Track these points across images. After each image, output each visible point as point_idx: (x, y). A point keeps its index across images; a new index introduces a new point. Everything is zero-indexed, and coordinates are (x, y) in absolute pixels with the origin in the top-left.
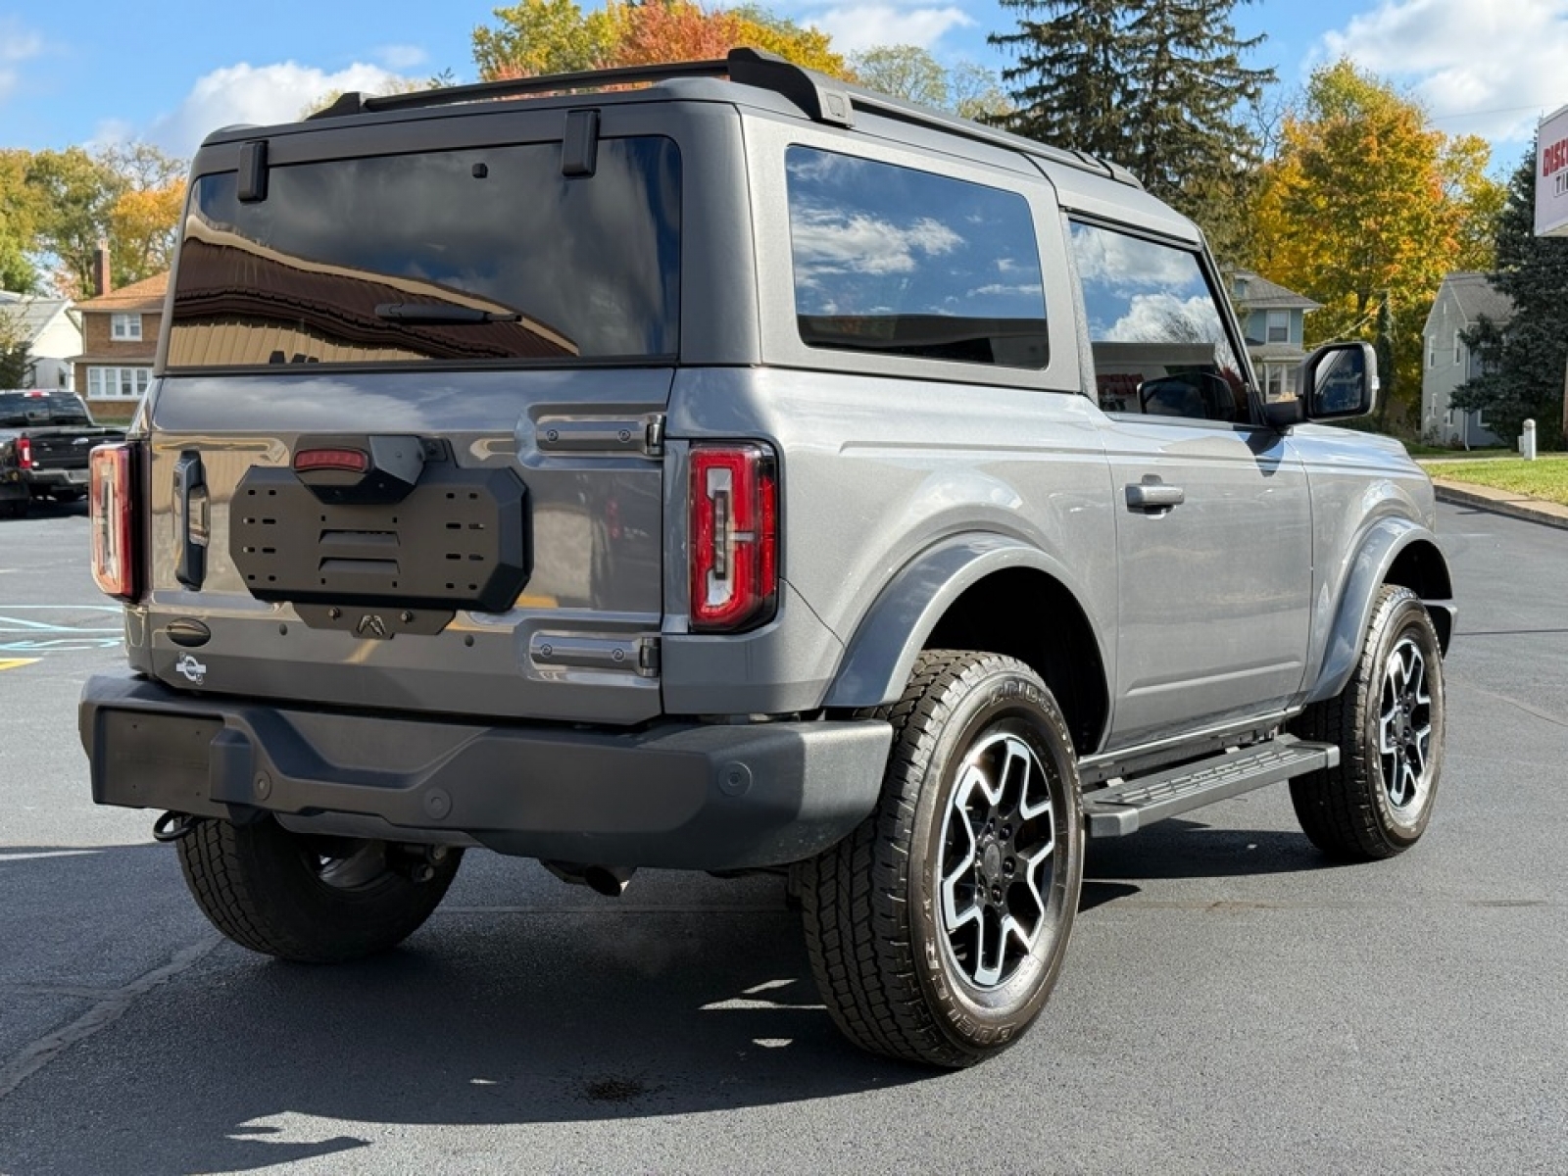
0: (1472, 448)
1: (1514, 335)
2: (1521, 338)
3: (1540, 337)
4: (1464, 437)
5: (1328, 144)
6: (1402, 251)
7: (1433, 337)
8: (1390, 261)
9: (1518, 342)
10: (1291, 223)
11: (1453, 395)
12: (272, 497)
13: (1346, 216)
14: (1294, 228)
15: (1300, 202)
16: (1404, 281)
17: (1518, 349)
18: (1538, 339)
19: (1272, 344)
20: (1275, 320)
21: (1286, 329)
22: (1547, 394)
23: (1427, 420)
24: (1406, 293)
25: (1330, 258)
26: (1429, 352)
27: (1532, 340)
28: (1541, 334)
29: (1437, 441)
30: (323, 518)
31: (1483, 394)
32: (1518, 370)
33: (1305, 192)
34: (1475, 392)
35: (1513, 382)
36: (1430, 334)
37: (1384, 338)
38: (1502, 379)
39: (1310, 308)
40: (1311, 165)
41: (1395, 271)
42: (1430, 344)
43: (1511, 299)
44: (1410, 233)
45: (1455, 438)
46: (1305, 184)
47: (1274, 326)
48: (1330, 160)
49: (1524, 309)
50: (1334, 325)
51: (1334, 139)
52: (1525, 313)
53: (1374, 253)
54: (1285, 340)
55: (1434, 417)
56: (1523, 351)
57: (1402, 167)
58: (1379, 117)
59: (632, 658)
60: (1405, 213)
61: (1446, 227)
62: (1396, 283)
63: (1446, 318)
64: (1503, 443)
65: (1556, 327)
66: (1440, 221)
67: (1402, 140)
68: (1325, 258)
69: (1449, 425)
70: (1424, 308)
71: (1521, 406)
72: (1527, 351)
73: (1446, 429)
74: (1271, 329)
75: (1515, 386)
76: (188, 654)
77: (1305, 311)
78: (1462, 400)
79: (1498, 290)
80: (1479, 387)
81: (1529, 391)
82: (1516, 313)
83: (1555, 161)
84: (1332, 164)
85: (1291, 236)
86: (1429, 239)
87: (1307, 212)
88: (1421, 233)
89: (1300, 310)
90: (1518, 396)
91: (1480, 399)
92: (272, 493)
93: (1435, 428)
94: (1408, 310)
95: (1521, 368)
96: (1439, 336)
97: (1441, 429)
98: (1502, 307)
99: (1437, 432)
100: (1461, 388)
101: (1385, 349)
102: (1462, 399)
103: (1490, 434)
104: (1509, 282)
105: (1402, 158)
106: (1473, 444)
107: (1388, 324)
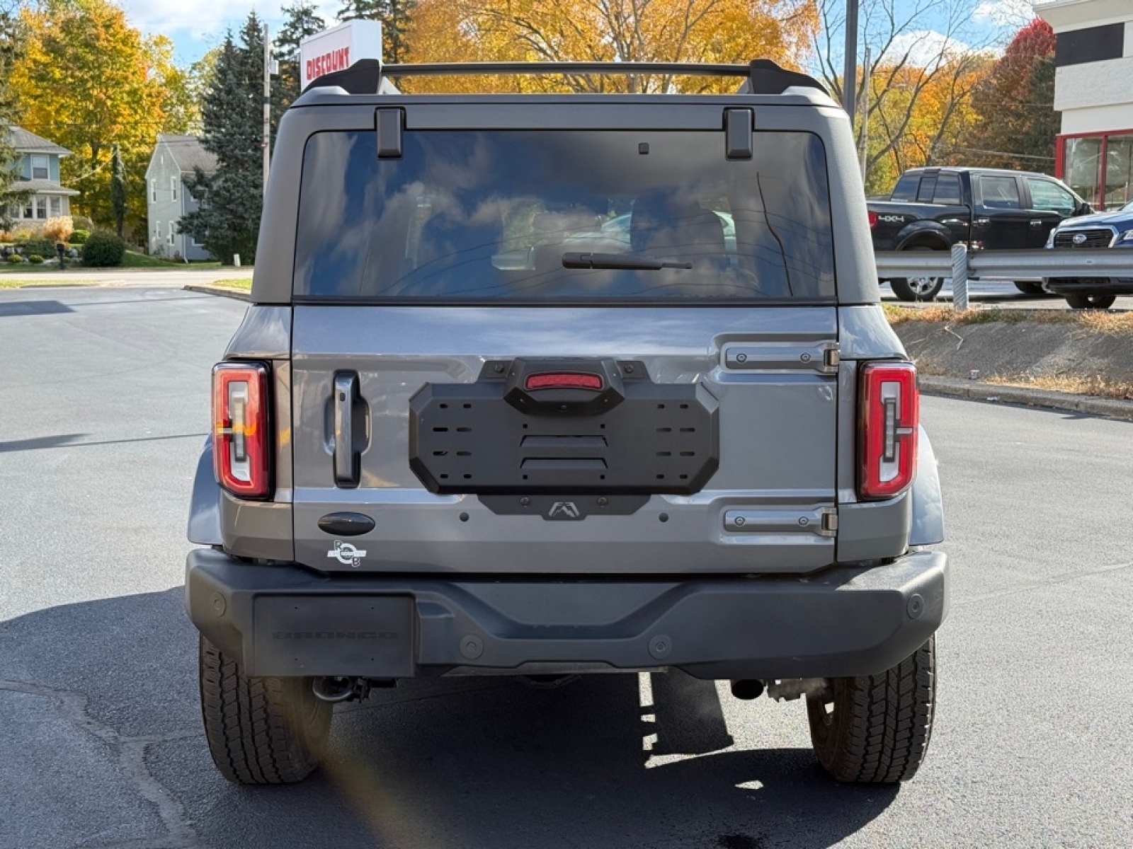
0: (190, 261)
1: (220, 182)
2: (226, 185)
3: (239, 185)
4: (183, 254)
5: (63, 30)
6: (122, 115)
7: (154, 180)
8: (115, 123)
9: (224, 187)
10: (37, 87)
11: (179, 223)
12: (467, 410)
13: (79, 86)
14: (39, 92)
15: (42, 71)
16: (127, 137)
17: (224, 192)
18: (238, 186)
19: (37, 180)
20: (38, 162)
21: (46, 169)
22: (245, 225)
23: (154, 240)
24: (129, 146)
25: (68, 117)
26: (151, 191)
27: (234, 187)
28: (240, 183)
29: (164, 255)
30: (525, 426)
31: (202, 224)
32: (225, 208)
33: (45, 65)
34: (195, 222)
35: (222, 216)
36: (152, 178)
37: (117, 179)
38: (215, 214)
39: (63, 153)
40: (49, 45)
41: (118, 129)
42: (152, 185)
43: (215, 157)
44: (128, 103)
45: (177, 255)
46: (44, 59)
47: (37, 166)
48: (64, 43)
49: (225, 164)
50: (76, 167)
51: (66, 27)
52: (226, 167)
53: (101, 116)
54: (46, 177)
55: (158, 238)
56: (228, 194)
57: (120, 52)
58: (101, 14)
59: (816, 523)
60: (127, 88)
61: (154, 100)
62: (119, 137)
63: (163, 167)
64: (215, 258)
65: (249, 178)
66: (150, 95)
67: (118, 33)
68: (63, 116)
69: (171, 244)
70: (145, 159)
71: (229, 233)
72: (231, 195)
73: (169, 247)
74: (35, 169)
75: (224, 218)
76: (345, 542)
77: (60, 156)
78: (187, 227)
79: (207, 149)
80: (197, 218)
81: (233, 223)
82: (218, 167)
83: (316, 70)
84: (66, 46)
85: (36, 97)
86: (143, 108)
87: (49, 80)
88: (137, 102)
89: (56, 155)
90: (226, 226)
91: (200, 227)
92: (467, 406)
93: (161, 246)
94: (130, 160)
95: (228, 206)
96: (158, 179)
97: (165, 247)
98: (210, 162)
99: (163, 249)
100: (184, 218)
101: (118, 188)
102: (185, 226)
103: (206, 251)
104: (215, 144)
105: (120, 46)
106: (191, 258)
107: (120, 168)
